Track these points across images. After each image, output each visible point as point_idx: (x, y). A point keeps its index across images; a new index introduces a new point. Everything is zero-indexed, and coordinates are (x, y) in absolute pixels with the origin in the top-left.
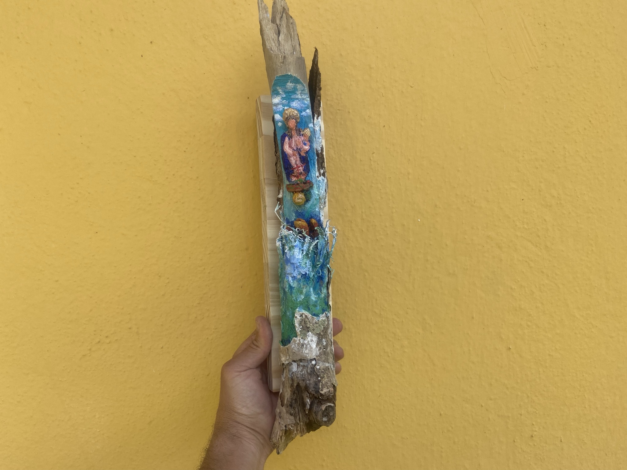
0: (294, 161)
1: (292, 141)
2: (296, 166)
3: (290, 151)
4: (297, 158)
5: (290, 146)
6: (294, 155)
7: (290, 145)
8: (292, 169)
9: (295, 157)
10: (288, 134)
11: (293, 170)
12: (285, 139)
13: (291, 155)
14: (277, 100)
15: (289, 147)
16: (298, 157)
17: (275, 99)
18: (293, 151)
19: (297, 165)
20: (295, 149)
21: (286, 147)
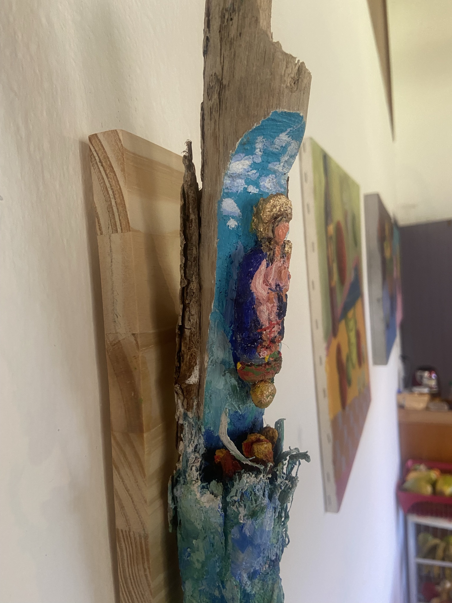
0: (267, 314)
1: (272, 268)
2: (269, 323)
3: (263, 292)
4: (274, 306)
5: (266, 282)
6: (269, 300)
7: (267, 277)
8: (259, 331)
9: (270, 305)
10: (268, 253)
11: (261, 333)
12: (260, 264)
13: (263, 300)
14: (241, 166)
15: (264, 282)
16: (275, 304)
17: (238, 162)
18: (270, 291)
19: (270, 321)
20: (274, 287)
21: (259, 283)
